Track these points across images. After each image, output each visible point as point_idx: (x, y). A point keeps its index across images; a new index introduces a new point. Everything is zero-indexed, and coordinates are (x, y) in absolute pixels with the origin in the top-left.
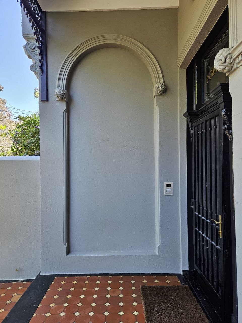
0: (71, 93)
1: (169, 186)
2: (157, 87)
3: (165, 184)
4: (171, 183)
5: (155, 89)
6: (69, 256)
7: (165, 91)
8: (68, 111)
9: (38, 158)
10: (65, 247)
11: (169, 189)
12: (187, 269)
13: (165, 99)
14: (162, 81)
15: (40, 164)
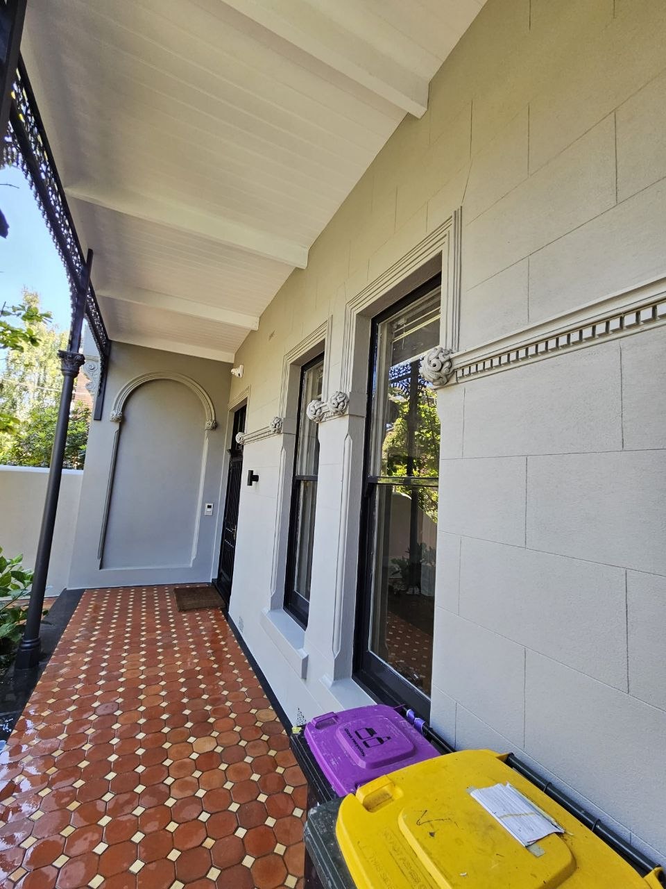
0: (125, 415)
1: (209, 507)
2: (209, 424)
3: (207, 505)
4: (212, 505)
5: (207, 425)
6: (102, 570)
7: (215, 427)
8: (120, 432)
9: (81, 472)
10: (99, 562)
11: (209, 510)
12: (216, 577)
13: (214, 433)
14: (213, 419)
15: (82, 479)
